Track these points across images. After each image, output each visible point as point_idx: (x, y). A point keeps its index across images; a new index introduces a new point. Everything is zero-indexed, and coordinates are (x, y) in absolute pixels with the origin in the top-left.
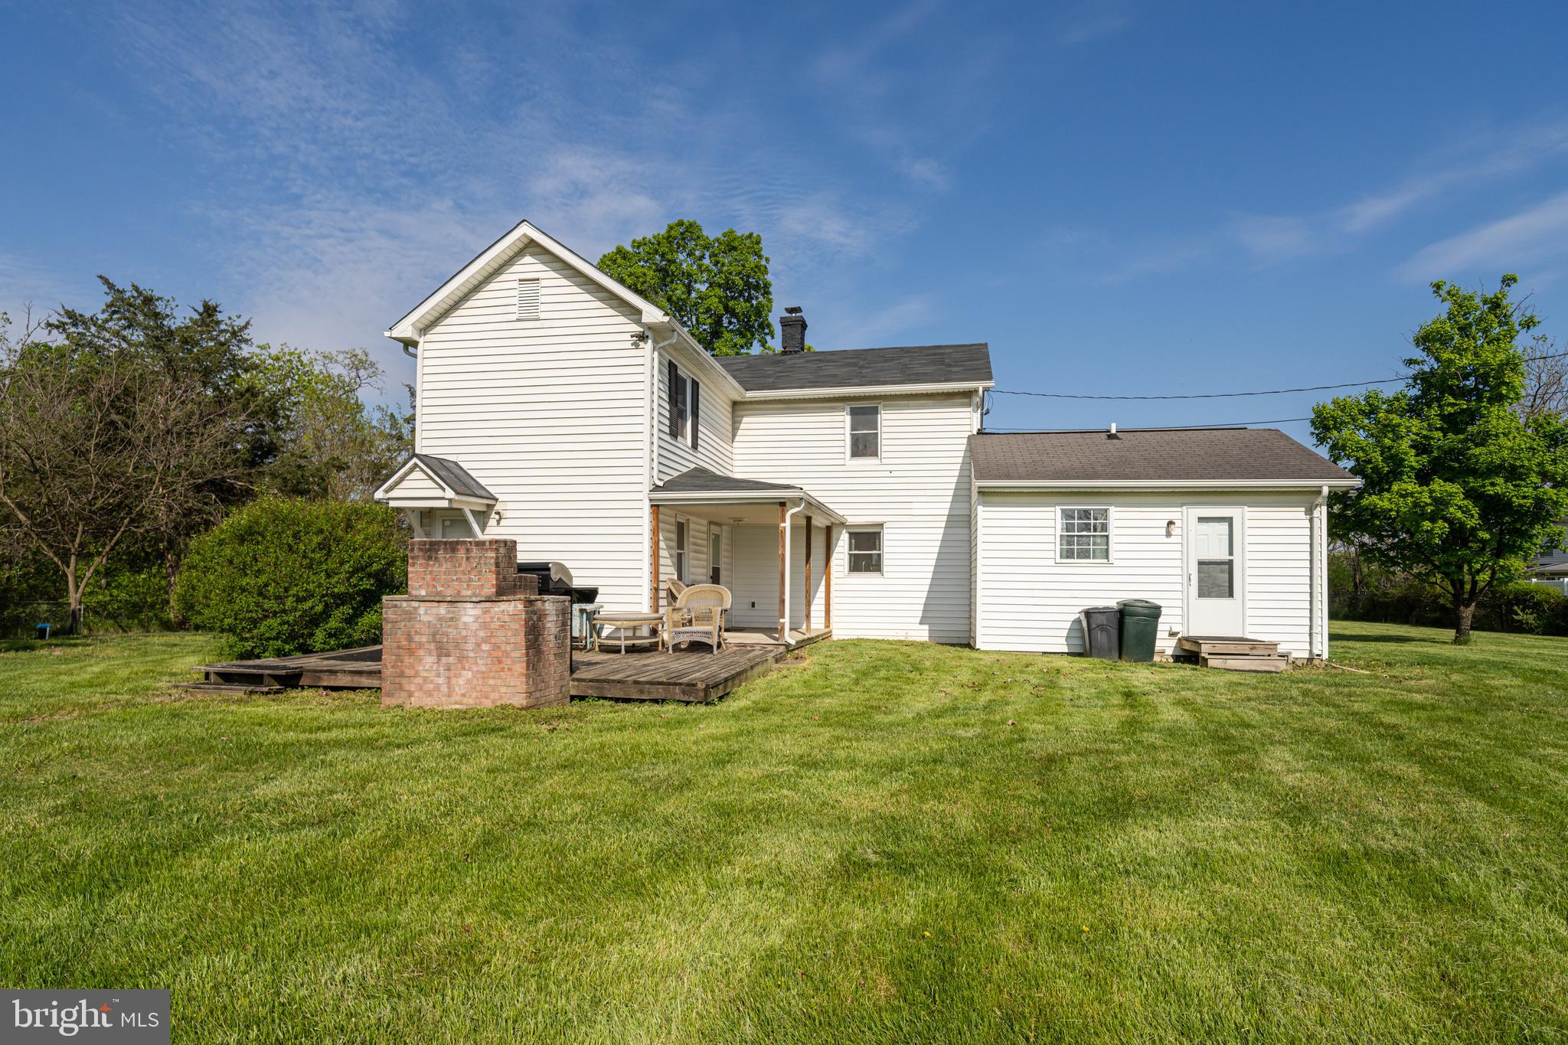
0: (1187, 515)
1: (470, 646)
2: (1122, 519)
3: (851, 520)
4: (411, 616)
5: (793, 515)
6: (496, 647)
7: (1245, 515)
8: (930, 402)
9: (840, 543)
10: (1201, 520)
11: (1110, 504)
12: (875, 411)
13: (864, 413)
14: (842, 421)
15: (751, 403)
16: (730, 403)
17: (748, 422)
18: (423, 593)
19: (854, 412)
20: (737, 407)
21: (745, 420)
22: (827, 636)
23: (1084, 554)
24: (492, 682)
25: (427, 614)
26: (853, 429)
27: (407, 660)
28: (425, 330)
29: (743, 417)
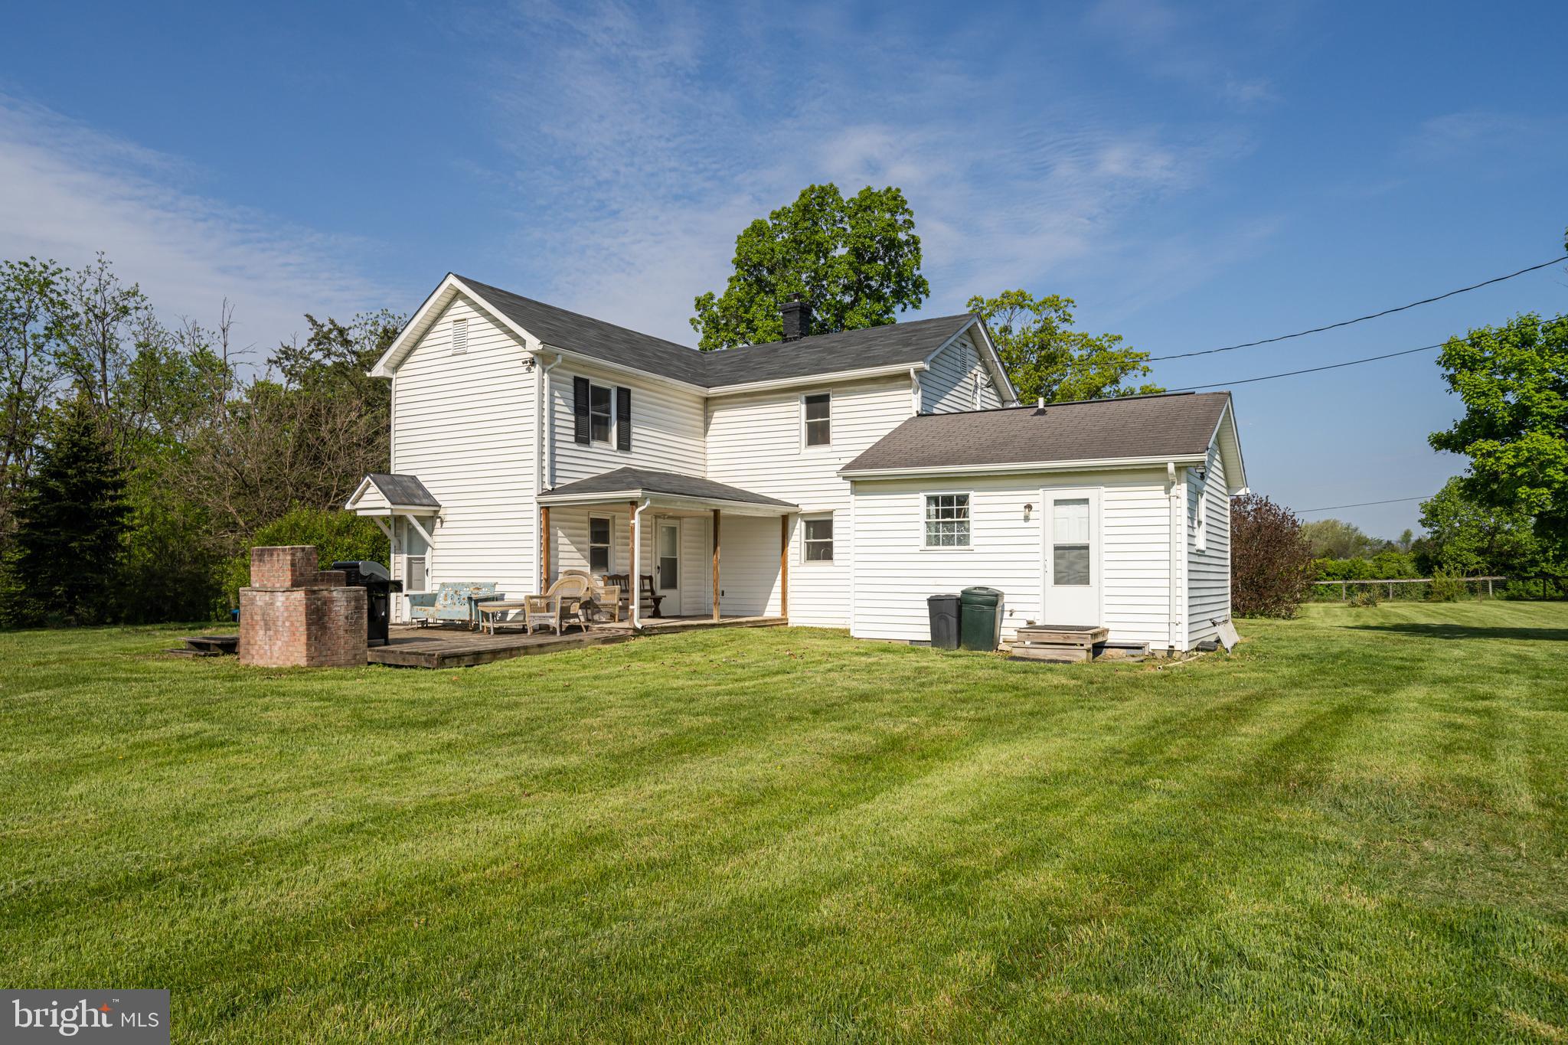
0: (1043, 497)
1: (280, 623)
2: (981, 504)
3: (805, 509)
4: (252, 601)
5: (640, 513)
6: (292, 624)
7: (1100, 495)
8: (874, 386)
9: (796, 532)
10: (1057, 502)
11: (971, 489)
12: (825, 399)
13: (818, 403)
14: (797, 411)
15: (720, 398)
16: (702, 401)
17: (719, 417)
18: (257, 585)
19: (809, 401)
20: (710, 403)
21: (716, 414)
22: (783, 622)
23: (948, 541)
24: (291, 649)
25: (261, 599)
26: (808, 417)
27: (251, 633)
28: (396, 369)
29: (713, 411)
